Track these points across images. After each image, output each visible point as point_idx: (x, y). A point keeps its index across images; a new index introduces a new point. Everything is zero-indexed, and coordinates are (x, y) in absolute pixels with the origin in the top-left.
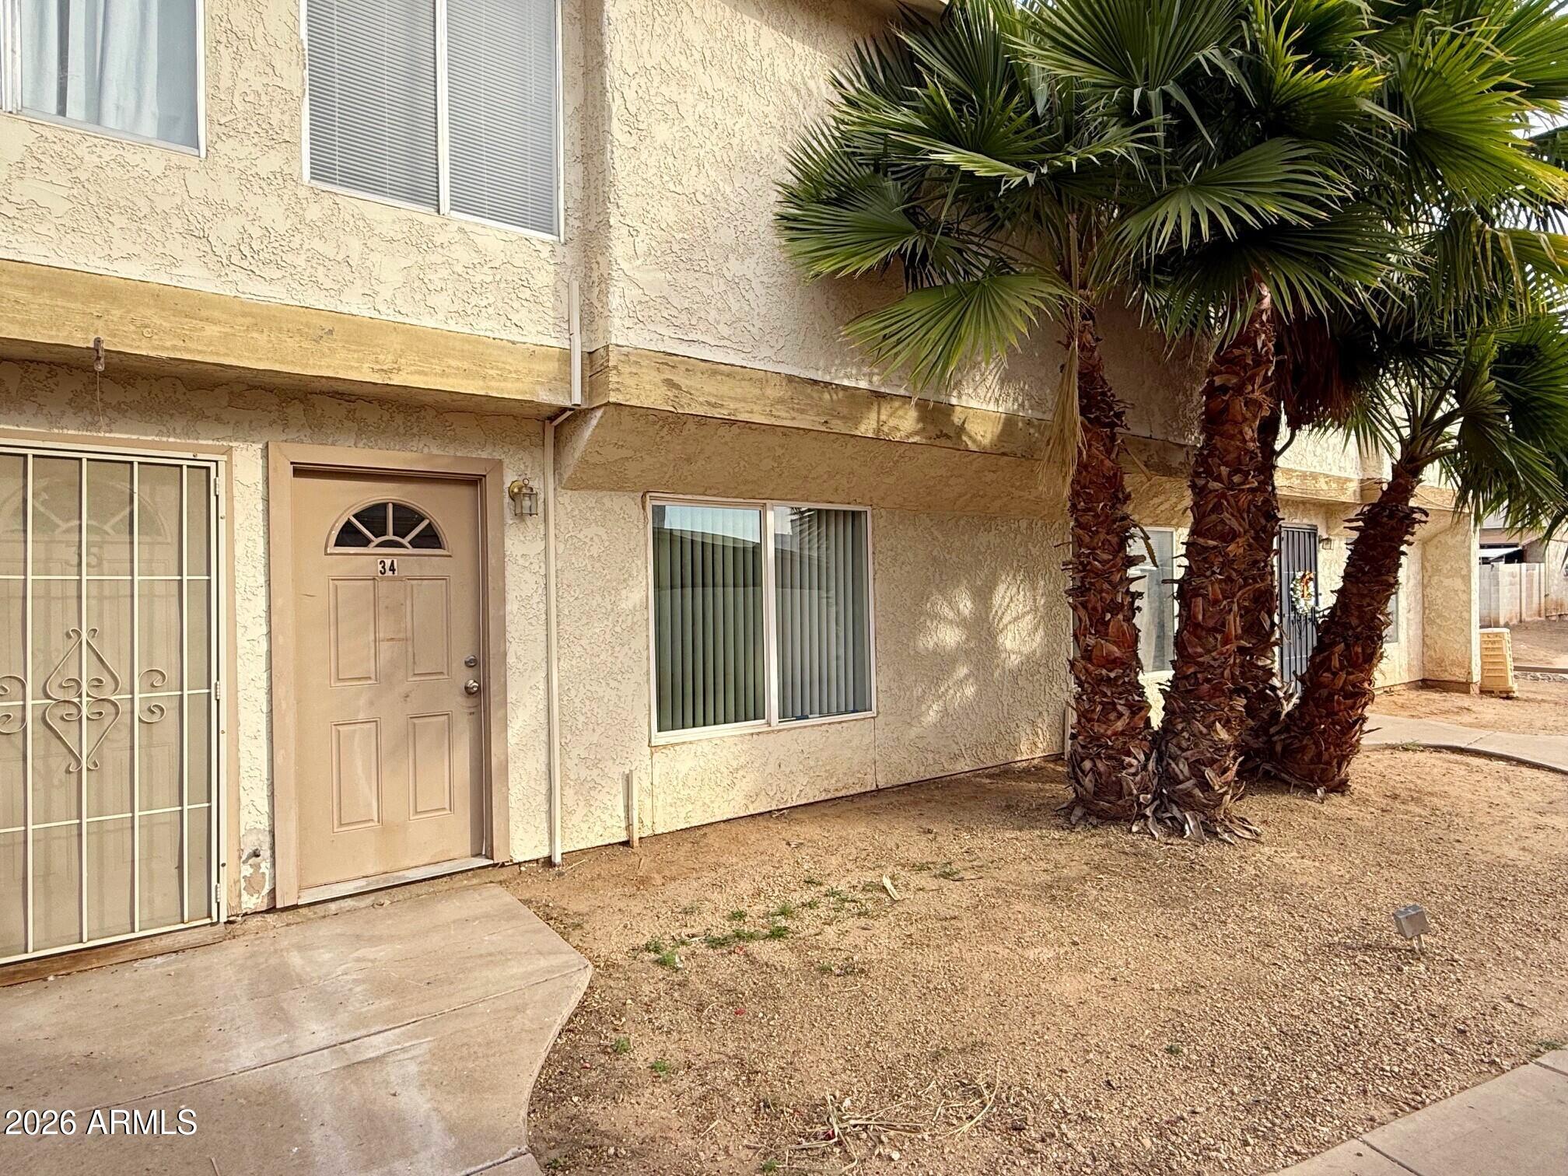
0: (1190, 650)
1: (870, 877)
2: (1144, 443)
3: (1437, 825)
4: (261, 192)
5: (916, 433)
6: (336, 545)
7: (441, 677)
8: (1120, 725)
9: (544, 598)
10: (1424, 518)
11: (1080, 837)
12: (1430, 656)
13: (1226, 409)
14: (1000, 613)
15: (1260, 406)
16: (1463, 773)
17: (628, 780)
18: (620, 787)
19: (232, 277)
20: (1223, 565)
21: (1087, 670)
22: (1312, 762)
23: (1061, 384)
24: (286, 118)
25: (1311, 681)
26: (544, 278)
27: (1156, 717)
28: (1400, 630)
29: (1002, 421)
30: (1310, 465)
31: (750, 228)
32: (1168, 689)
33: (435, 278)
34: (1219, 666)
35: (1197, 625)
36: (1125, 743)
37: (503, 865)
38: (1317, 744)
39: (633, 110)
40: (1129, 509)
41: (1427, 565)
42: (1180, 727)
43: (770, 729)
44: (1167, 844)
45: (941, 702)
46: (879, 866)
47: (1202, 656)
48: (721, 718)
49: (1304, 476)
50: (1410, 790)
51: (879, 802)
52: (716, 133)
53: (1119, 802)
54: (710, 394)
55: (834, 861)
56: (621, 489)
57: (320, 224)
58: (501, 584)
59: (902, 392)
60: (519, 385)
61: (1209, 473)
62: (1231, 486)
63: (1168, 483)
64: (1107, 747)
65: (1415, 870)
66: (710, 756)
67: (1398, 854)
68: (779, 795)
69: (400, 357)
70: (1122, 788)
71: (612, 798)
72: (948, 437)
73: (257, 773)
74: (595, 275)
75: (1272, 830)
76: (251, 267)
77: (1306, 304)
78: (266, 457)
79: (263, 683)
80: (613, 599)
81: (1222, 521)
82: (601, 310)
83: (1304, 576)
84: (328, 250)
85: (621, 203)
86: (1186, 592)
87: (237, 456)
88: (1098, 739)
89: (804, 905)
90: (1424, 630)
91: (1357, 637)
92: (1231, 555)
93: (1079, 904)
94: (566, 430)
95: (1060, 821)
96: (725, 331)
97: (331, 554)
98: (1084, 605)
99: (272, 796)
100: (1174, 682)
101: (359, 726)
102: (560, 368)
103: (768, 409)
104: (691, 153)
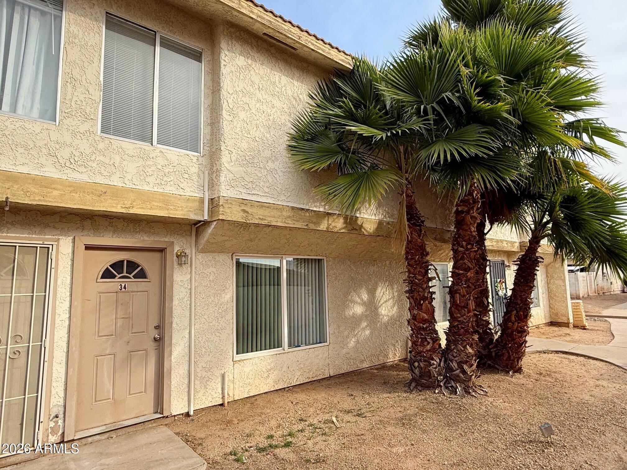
0: (455, 315)
1: (327, 417)
2: (434, 230)
3: (558, 386)
4: (80, 138)
5: (344, 228)
6: (101, 278)
7: (143, 334)
8: (429, 347)
9: (189, 298)
10: (542, 260)
11: (414, 396)
12: (553, 312)
13: (463, 220)
14: (379, 299)
15: (476, 219)
16: (567, 363)
17: (223, 376)
18: (220, 379)
19: (66, 171)
20: (466, 281)
21: (414, 324)
22: (507, 360)
23: (399, 210)
24: (92, 110)
25: (504, 326)
26: (194, 170)
27: (443, 343)
28: (540, 301)
29: (377, 222)
30: (500, 236)
31: (277, 150)
32: (447, 331)
33: (149, 171)
34: (467, 322)
35: (457, 305)
36: (431, 355)
37: (167, 417)
38: (509, 353)
39: (231, 107)
40: (428, 258)
41: (549, 275)
42: (453, 347)
43: (284, 352)
44: (450, 398)
45: (356, 338)
46: (331, 412)
47: (460, 318)
48: (263, 348)
49: (497, 241)
50: (547, 371)
51: (331, 382)
52: (264, 115)
53: (430, 380)
54: (260, 215)
55: (312, 410)
56: (222, 252)
57: (104, 150)
58: (171, 293)
59: (337, 212)
60: (182, 212)
61: (459, 244)
62: (467, 249)
63: (445, 246)
64: (424, 356)
65: (549, 406)
66: (259, 365)
67: (542, 399)
68: (288, 380)
69: (134, 202)
70: (430, 374)
71: (216, 385)
72: (356, 230)
73: (60, 379)
74: (215, 169)
75: (492, 390)
76: (74, 168)
77: (488, 185)
78: (74, 242)
79: (66, 339)
80: (218, 298)
81: (465, 263)
82: (217, 182)
83: (500, 281)
84: (107, 160)
85: (226, 141)
86: (452, 291)
87: (61, 242)
88: (420, 353)
89: (299, 431)
90: (549, 301)
91: (521, 308)
92: (469, 277)
93: (414, 426)
94: (201, 229)
95: (406, 389)
96: (267, 190)
97: (99, 282)
98: (412, 297)
99: (66, 390)
100: (450, 328)
101: (106, 356)
102: (199, 205)
103: (284, 220)
104: (254, 122)
